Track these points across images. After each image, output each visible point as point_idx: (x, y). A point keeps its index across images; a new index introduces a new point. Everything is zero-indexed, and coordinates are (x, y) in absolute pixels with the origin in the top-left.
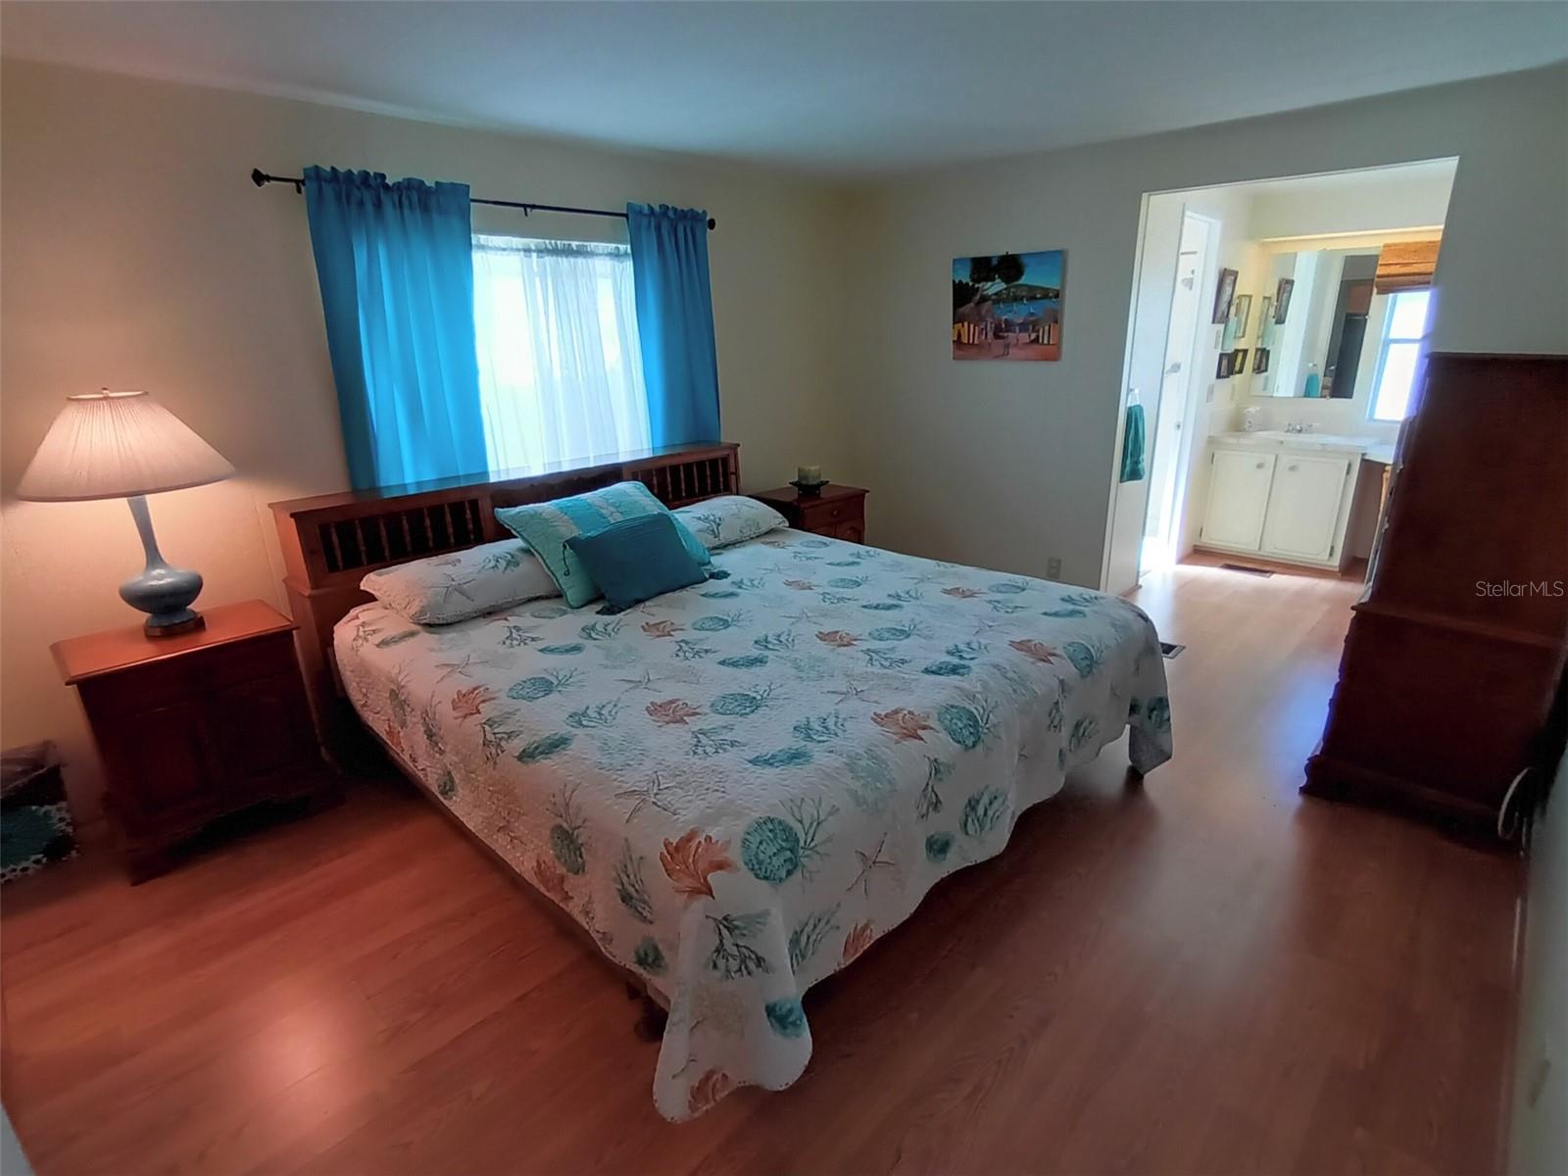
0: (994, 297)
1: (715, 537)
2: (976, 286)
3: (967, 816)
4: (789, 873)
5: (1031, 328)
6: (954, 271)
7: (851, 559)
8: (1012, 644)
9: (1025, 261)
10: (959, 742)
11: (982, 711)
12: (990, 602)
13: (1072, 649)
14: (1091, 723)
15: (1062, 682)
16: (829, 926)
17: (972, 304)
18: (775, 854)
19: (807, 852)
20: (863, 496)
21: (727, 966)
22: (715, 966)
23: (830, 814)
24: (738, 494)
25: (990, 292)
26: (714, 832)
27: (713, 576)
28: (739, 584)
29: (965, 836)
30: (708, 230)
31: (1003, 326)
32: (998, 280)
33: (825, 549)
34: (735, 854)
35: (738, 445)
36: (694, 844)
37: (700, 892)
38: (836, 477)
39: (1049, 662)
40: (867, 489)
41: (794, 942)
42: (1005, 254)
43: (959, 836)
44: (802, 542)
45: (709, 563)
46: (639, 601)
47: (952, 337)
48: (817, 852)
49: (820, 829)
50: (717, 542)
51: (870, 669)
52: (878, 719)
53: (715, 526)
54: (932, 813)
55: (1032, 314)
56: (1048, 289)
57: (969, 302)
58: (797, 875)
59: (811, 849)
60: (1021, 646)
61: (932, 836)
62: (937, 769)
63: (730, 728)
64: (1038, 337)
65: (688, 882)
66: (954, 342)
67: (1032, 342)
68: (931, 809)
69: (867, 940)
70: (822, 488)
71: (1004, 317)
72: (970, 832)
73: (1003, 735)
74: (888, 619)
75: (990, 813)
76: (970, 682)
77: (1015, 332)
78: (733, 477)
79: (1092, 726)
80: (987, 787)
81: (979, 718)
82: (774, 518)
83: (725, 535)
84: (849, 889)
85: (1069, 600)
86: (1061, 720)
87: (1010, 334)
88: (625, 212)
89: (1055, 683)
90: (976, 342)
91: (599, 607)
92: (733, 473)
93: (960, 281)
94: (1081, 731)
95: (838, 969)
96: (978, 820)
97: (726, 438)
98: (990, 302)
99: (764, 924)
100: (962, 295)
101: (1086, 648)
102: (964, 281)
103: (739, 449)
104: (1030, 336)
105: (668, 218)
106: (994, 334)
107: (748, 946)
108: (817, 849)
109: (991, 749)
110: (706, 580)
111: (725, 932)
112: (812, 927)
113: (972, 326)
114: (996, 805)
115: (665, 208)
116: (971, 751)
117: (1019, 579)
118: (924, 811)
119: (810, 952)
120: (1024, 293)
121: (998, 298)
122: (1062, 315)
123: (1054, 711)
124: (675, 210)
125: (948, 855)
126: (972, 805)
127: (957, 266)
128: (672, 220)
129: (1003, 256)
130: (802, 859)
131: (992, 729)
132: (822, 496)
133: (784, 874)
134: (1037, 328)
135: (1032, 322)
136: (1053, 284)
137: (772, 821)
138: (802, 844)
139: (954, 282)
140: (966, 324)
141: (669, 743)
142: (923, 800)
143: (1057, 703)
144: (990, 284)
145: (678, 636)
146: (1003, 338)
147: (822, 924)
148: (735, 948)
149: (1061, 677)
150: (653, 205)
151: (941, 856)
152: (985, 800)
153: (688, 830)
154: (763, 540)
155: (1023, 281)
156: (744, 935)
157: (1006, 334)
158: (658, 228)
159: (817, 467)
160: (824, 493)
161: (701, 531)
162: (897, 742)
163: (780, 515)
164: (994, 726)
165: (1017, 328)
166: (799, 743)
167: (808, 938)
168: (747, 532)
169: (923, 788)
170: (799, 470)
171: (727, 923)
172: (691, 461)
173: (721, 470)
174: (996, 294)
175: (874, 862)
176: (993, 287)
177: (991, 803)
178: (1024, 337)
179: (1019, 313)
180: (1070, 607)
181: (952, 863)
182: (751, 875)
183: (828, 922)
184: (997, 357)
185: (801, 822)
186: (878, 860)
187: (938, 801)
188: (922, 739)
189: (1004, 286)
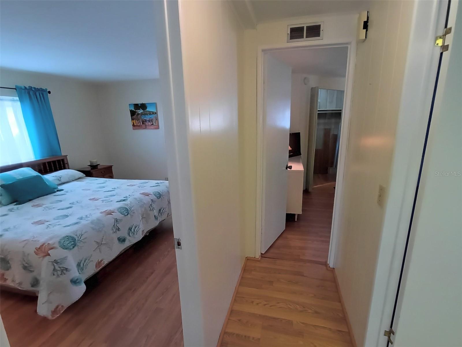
0: (141, 114)
1: (60, 181)
2: (136, 111)
3: (129, 232)
4: (73, 247)
5: (151, 121)
6: (130, 107)
7: (104, 182)
8: (140, 194)
9: (147, 105)
10: (123, 214)
11: (129, 207)
12: (138, 186)
13: (155, 193)
14: (163, 209)
15: (152, 200)
16: (89, 261)
17: (135, 116)
18: (69, 243)
19: (79, 242)
20: (112, 167)
21: (57, 274)
22: (54, 275)
23: (85, 233)
24: (69, 169)
25: (140, 112)
26: (50, 242)
27: (58, 191)
28: (67, 192)
29: (130, 237)
30: (48, 94)
31: (144, 121)
32: (141, 110)
33: (97, 181)
34: (57, 245)
35: (67, 155)
36: (45, 245)
37: (46, 256)
38: (103, 163)
39: (149, 196)
40: (113, 165)
41: (79, 265)
42: (142, 103)
43: (128, 237)
44: (89, 180)
45: (58, 188)
46: (30, 200)
47: (131, 124)
48: (82, 242)
49: (82, 236)
50: (60, 182)
51: (102, 204)
52: (101, 213)
53: (59, 178)
54: (117, 232)
55: (151, 118)
56: (154, 112)
57: (135, 115)
58: (76, 248)
59: (80, 241)
60: (143, 194)
61: (119, 237)
62: (116, 220)
63: (59, 222)
64: (153, 123)
65: (43, 254)
66: (132, 125)
67: (152, 125)
68: (117, 230)
69: (103, 264)
70: (98, 166)
71: (144, 119)
72: (131, 236)
73: (136, 212)
74: (110, 193)
75: (135, 230)
76: (128, 202)
77: (147, 122)
78: (66, 165)
79: (164, 210)
80: (133, 225)
81: (128, 209)
82: (81, 174)
83: (63, 180)
84: (94, 251)
85: (158, 183)
86: (153, 208)
87: (146, 123)
88: (15, 88)
89: (150, 200)
90: (138, 125)
91: (15, 204)
92: (66, 164)
93: (132, 110)
94: (161, 212)
95: (94, 272)
96: (132, 233)
97: (63, 154)
98: (140, 115)
99: (66, 259)
100: (133, 113)
101: (159, 192)
102: (133, 110)
103: (67, 156)
104: (151, 123)
105: (33, 90)
106: (142, 123)
107: (63, 266)
108: (82, 241)
109: (133, 216)
110: (56, 192)
111: (55, 264)
112: (84, 261)
113: (136, 121)
114: (136, 229)
115: (31, 88)
116: (127, 216)
117: (147, 181)
118: (115, 231)
119: (85, 268)
120: (148, 113)
121: (142, 114)
122: (158, 118)
123: (151, 207)
124: (35, 88)
125: (126, 242)
126: (130, 229)
127: (130, 106)
128: (34, 91)
129: (141, 104)
130: (78, 244)
131: (132, 211)
132: (99, 168)
133: (72, 247)
134: (152, 121)
135: (151, 120)
136: (155, 111)
137: (68, 236)
138: (77, 240)
139: (130, 110)
140: (135, 120)
141: (39, 228)
142: (114, 228)
143: (151, 204)
144: (139, 110)
145: (44, 206)
146: (144, 124)
147: (87, 261)
148: (59, 268)
149: (152, 199)
150: (26, 87)
151: (124, 242)
152: (133, 228)
153: (42, 243)
154: (76, 180)
155: (147, 110)
156: (61, 264)
157: (145, 123)
158: (29, 93)
159: (96, 160)
160: (99, 167)
161: (55, 180)
162: (105, 216)
163: (82, 173)
164: (133, 210)
165: (148, 121)
166: (79, 221)
167: (83, 264)
168: (71, 179)
169: (113, 225)
170: (90, 161)
171: (56, 262)
172: (51, 161)
173: (62, 163)
174: (141, 113)
175: (101, 244)
176: (140, 111)
177: (135, 228)
178: (150, 124)
179: (147, 118)
180: (157, 184)
181: (128, 244)
182: (62, 249)
183: (89, 260)
184: (144, 129)
185: (76, 235)
186: (102, 243)
187: (119, 228)
188: (112, 215)
189: (143, 111)
